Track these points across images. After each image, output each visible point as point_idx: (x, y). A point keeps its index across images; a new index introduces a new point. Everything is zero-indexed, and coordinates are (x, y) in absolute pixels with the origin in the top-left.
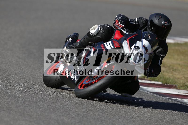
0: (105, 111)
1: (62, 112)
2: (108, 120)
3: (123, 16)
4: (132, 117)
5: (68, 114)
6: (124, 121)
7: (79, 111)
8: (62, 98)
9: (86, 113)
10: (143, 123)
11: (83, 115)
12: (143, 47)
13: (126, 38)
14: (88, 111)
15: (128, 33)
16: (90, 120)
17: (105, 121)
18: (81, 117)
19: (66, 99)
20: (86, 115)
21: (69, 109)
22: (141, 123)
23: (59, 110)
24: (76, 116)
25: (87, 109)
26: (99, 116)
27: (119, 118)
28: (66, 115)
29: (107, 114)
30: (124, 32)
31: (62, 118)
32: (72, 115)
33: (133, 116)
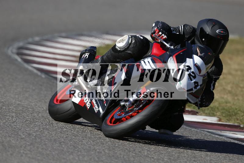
0: (65, 129)
1: (8, 131)
2: (69, 142)
3: (163, 24)
4: (100, 138)
5: (16, 134)
6: (89, 143)
7: (30, 130)
8: (8, 113)
9: (40, 132)
10: (114, 145)
11: (36, 135)
12: (195, 66)
13: (171, 54)
14: (42, 129)
15: (172, 47)
16: (45, 142)
17: (64, 143)
18: (33, 137)
19: (14, 114)
20: (39, 135)
21: (17, 127)
22: (111, 145)
23: (4, 129)
24: (27, 137)
25: (41, 128)
26: (57, 136)
27: (83, 138)
28: (13, 136)
29: (67, 134)
30: (168, 45)
31: (8, 139)
32: (22, 135)
33: (100, 136)
